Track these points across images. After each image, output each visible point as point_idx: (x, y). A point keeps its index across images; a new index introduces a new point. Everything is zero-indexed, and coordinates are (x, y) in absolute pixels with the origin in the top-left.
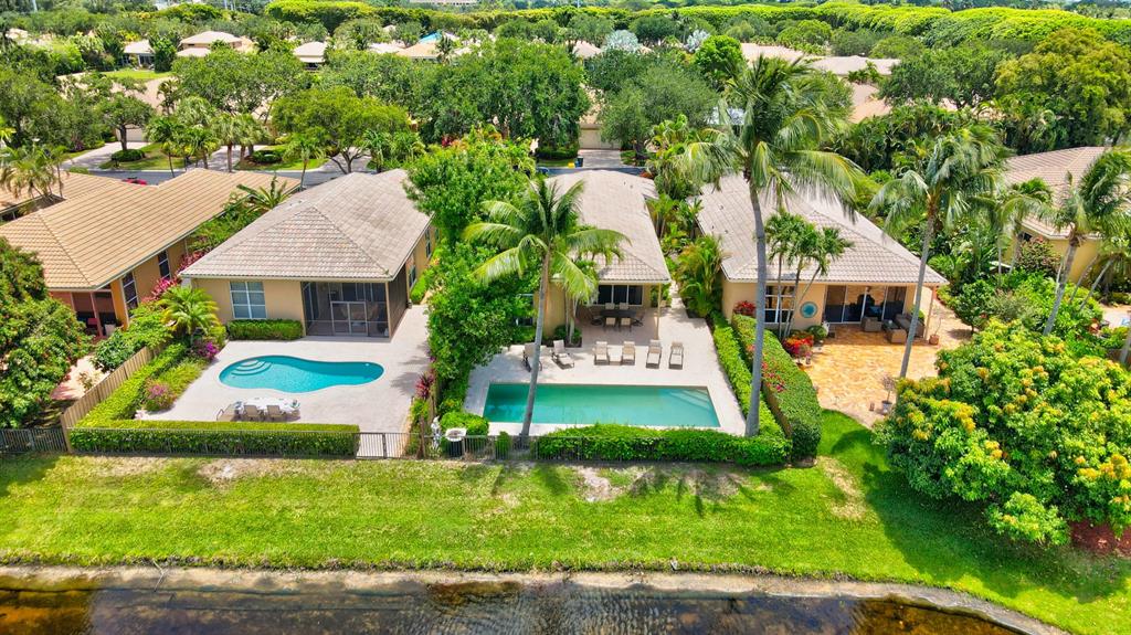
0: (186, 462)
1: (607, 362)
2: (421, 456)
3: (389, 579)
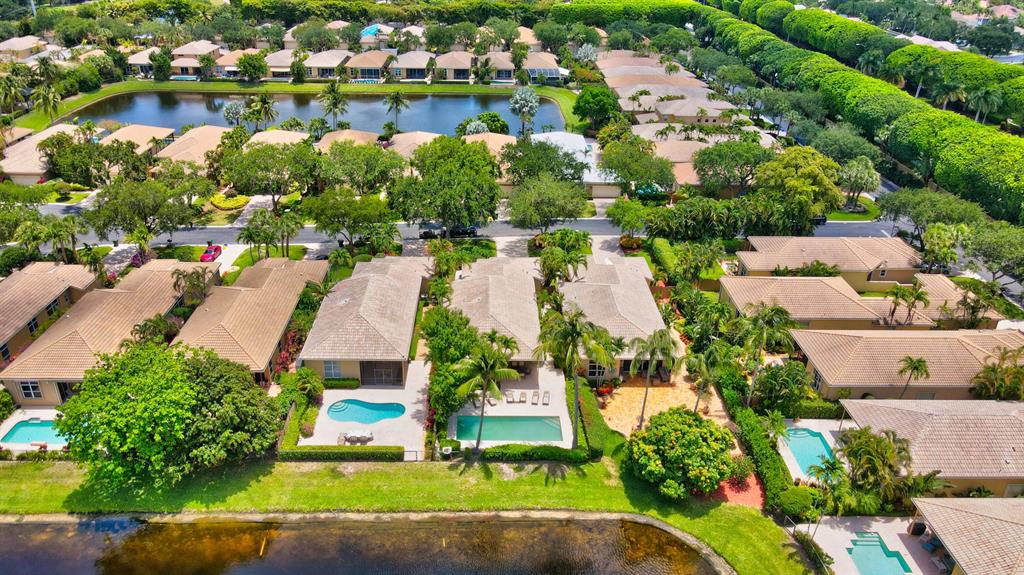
0: (331, 465)
1: (513, 402)
2: (432, 460)
3: (426, 516)
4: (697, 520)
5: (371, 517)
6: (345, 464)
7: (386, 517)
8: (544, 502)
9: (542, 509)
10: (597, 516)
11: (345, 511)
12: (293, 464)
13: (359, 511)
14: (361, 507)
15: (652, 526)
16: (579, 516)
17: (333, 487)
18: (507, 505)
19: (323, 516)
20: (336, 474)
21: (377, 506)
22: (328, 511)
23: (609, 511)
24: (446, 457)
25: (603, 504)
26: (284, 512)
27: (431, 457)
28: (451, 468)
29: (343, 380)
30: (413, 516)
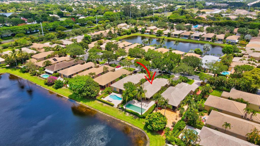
0: (102, 103)
3: (110, 116)
4: (152, 136)
5: (102, 113)
6: (105, 104)
7: (104, 114)
8: (129, 121)
9: (128, 123)
10: (136, 128)
11: (99, 110)
12: (98, 101)
13: (101, 111)
14: (102, 111)
15: (144, 133)
16: (133, 126)
17: (101, 107)
18: (122, 119)
19: (96, 110)
20: (102, 105)
21: (104, 112)
22: (97, 109)
23: (139, 128)
24: (119, 108)
25: (139, 126)
26: (92, 107)
27: (117, 108)
28: (119, 110)
29: (116, 91)
30: (108, 115)
